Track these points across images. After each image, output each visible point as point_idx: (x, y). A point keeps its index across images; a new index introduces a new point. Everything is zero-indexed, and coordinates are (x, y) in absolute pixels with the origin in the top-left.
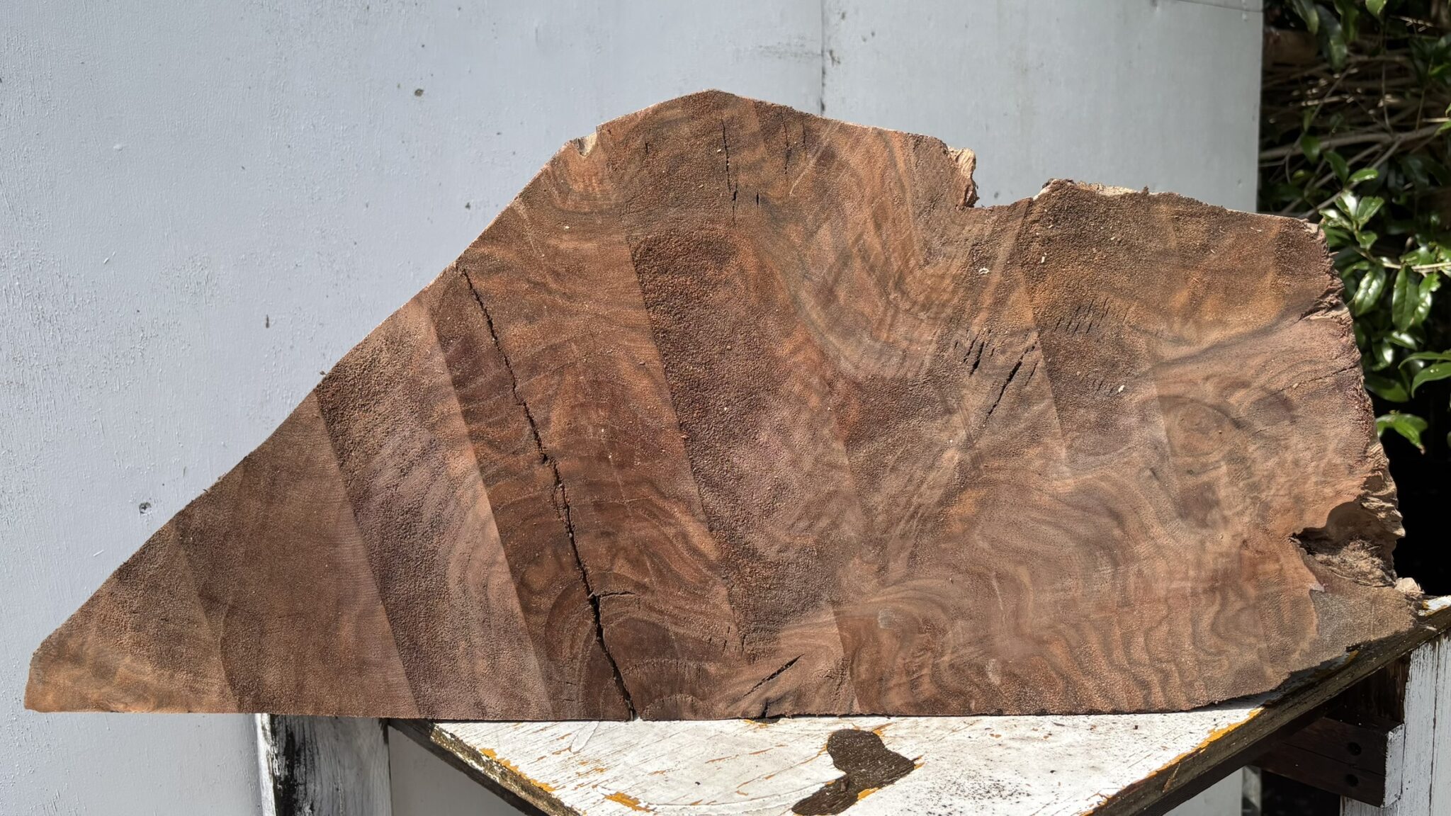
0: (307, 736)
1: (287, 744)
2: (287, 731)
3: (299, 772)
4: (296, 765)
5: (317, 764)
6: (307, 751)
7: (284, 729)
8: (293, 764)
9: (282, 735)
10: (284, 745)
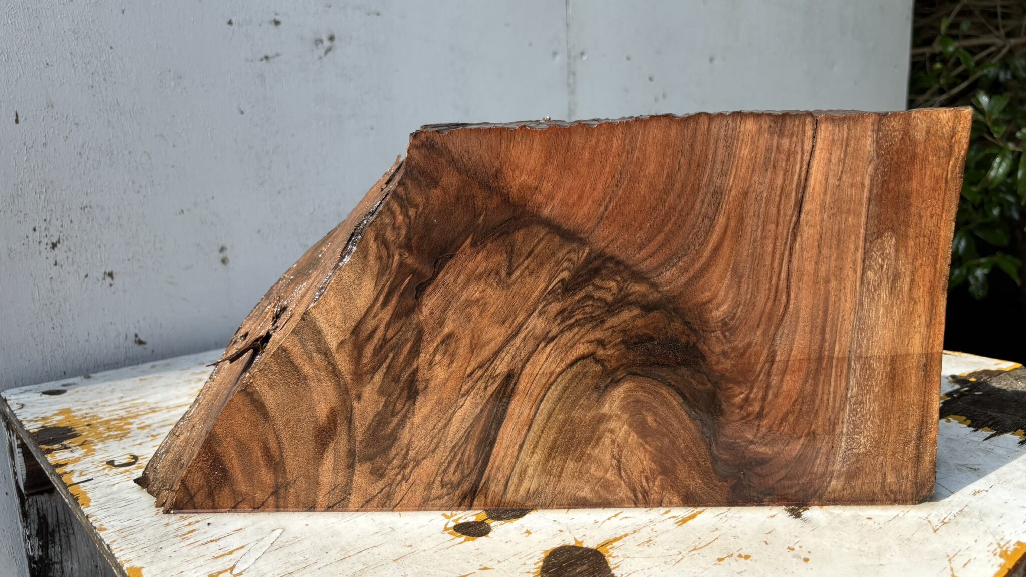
0: (61, 517)
1: (40, 525)
2: (38, 513)
3: (54, 552)
4: (50, 546)
5: (73, 543)
6: (62, 533)
7: (35, 512)
8: (47, 545)
9: (33, 516)
10: (36, 527)
